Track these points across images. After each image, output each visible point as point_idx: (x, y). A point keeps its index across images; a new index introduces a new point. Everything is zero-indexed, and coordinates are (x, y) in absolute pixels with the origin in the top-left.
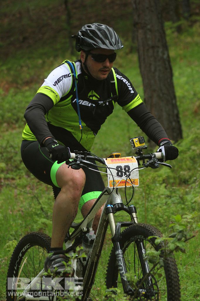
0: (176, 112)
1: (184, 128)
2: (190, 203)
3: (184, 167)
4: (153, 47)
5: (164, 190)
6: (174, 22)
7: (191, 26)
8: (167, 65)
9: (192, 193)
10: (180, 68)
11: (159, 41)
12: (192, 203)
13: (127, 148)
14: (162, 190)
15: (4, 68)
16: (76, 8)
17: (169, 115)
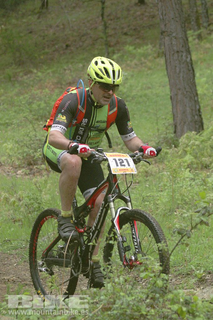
0: (198, 107)
1: (205, 121)
2: (211, 185)
3: (206, 154)
4: (178, 52)
5: (189, 173)
6: (195, 31)
7: (210, 34)
8: (190, 67)
10: (201, 70)
11: (183, 47)
13: (156, 138)
14: (187, 174)
15: (50, 71)
16: (111, 20)
17: (192, 110)
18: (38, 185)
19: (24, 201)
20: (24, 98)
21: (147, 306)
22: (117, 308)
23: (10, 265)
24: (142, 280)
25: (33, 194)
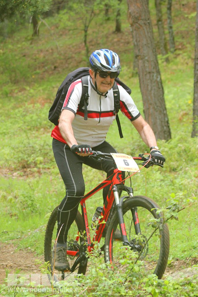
0: (166, 119)
1: (172, 131)
2: (178, 185)
3: (173, 159)
4: (150, 73)
5: (159, 175)
6: (163, 55)
7: (176, 58)
8: (160, 86)
9: (179, 177)
10: (168, 88)
11: (154, 68)
12: (180, 185)
13: (131, 146)
15: (41, 88)
16: (92, 45)
17: (162, 122)
18: (31, 185)
19: (19, 198)
20: (19, 111)
21: (126, 288)
22: (100, 289)
23: (8, 252)
24: (120, 265)
25: (27, 193)
